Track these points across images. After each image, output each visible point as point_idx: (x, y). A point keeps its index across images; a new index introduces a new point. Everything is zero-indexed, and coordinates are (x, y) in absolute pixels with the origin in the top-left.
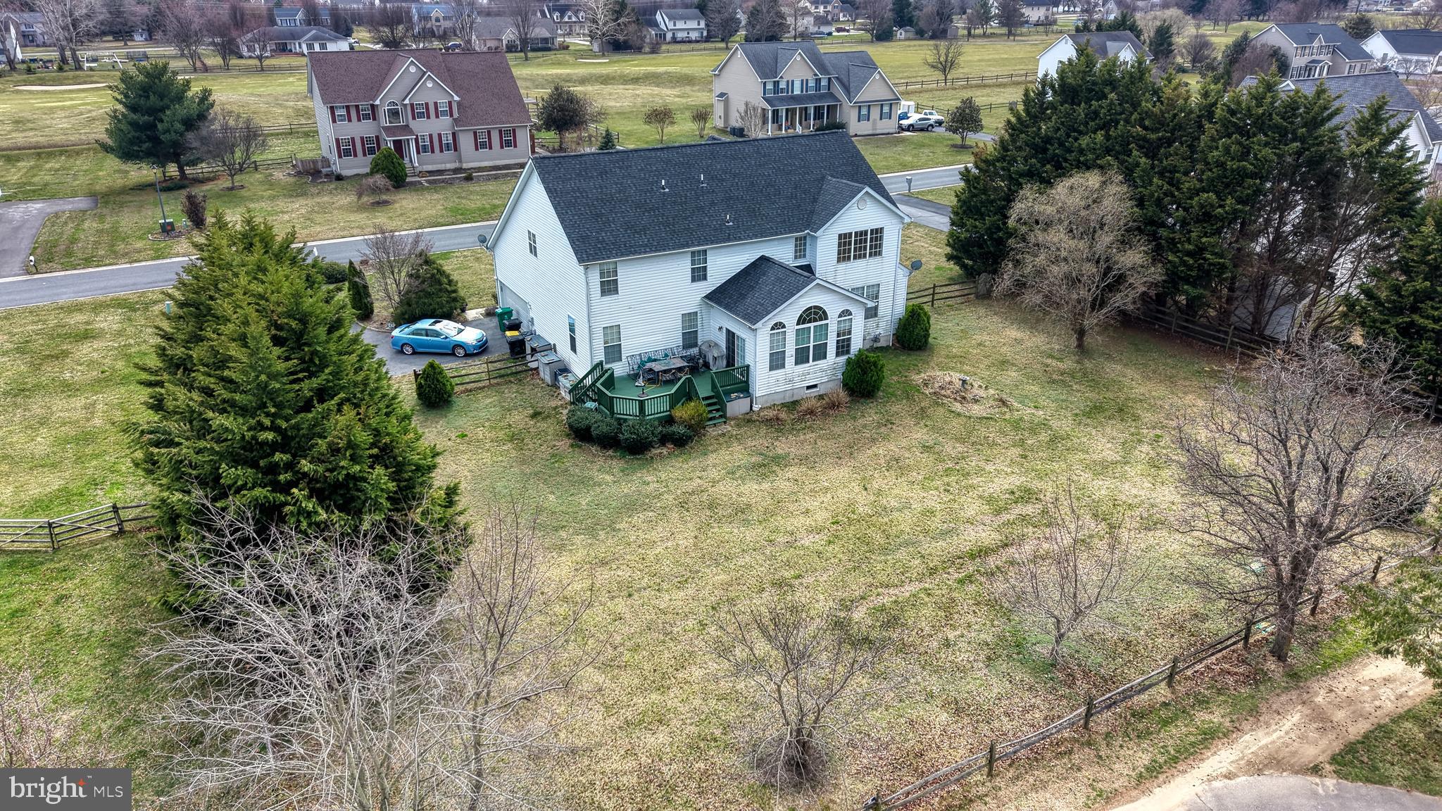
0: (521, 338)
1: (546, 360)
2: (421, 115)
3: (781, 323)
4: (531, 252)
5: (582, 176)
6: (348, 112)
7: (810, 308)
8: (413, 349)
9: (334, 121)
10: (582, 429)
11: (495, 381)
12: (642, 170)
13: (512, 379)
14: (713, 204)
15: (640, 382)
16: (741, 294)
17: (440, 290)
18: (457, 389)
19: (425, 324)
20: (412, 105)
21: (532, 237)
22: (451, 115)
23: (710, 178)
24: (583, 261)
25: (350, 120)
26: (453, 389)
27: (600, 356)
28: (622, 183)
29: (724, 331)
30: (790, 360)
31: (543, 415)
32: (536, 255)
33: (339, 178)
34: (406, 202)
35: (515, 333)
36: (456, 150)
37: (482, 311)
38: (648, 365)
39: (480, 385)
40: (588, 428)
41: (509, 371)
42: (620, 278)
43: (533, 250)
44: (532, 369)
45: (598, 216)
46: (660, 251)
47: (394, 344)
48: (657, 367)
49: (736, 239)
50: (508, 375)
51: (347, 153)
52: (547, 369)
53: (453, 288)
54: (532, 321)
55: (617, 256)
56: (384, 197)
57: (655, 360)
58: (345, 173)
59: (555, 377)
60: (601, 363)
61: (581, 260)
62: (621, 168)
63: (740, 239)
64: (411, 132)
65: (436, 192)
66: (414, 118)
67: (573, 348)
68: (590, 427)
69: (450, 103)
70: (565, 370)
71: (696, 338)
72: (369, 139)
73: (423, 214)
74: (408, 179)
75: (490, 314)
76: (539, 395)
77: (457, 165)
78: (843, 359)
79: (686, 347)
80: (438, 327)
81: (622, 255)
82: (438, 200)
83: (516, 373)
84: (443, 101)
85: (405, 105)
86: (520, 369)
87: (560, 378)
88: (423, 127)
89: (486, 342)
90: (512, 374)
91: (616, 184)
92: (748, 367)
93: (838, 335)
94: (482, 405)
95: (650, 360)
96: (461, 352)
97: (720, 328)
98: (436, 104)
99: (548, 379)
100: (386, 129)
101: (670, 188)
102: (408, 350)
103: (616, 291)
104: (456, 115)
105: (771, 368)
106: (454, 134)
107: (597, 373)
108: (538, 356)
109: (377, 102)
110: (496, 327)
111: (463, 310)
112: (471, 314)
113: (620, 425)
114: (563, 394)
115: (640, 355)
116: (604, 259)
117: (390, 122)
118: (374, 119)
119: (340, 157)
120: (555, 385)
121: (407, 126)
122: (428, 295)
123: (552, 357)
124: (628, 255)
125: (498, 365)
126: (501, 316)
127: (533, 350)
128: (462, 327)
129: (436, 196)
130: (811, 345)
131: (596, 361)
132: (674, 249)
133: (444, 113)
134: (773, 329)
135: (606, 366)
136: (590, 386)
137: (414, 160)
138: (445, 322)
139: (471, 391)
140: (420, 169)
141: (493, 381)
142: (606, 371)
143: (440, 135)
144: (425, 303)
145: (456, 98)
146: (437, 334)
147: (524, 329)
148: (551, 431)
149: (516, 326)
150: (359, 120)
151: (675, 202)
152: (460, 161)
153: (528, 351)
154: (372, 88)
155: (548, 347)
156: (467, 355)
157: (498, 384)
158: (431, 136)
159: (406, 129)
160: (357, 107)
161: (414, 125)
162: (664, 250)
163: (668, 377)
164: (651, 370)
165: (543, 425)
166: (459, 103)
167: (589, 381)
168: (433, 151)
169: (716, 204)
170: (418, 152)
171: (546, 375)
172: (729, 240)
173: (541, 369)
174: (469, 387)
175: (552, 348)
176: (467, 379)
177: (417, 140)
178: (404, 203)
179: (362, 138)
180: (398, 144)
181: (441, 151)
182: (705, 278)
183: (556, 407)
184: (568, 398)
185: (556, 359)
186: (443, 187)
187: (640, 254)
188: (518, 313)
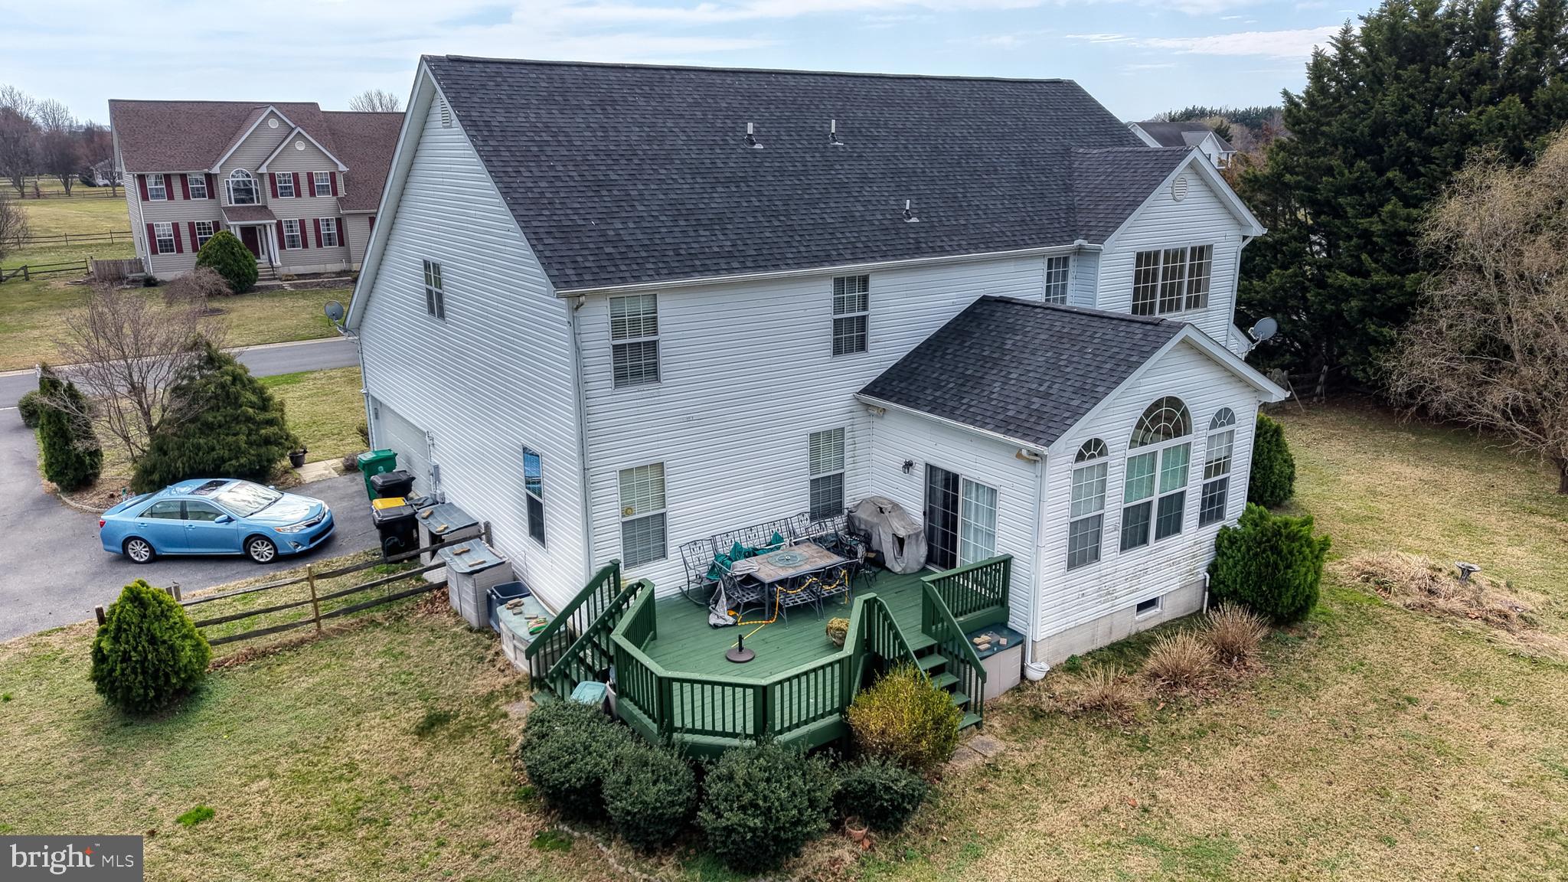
0: (407, 512)
1: (463, 564)
2: (285, 190)
3: (1098, 442)
4: (431, 311)
5: (557, 103)
6: (169, 186)
7: (1157, 404)
8: (152, 550)
9: (145, 197)
10: (573, 790)
11: (334, 623)
12: (697, 104)
13: (379, 616)
14: (864, 179)
15: (722, 614)
16: (967, 379)
17: (236, 419)
18: (217, 654)
19: (183, 491)
20: (272, 176)
21: (432, 271)
22: (335, 193)
23: (848, 131)
24: (568, 284)
25: (171, 197)
26: (203, 660)
27: (612, 549)
28: (653, 125)
29: (919, 472)
30: (1111, 539)
31: (453, 726)
32: (442, 315)
33: (150, 282)
34: (247, 310)
35: (397, 502)
36: (342, 244)
37: (338, 463)
38: (742, 567)
39: (292, 636)
40: (594, 785)
41: (374, 595)
42: (666, 337)
43: (436, 305)
44: (431, 588)
45: (599, 184)
46: (765, 268)
47: (107, 539)
48: (767, 570)
49: (934, 251)
50: (368, 606)
51: (166, 246)
52: (468, 587)
53: (268, 416)
54: (436, 474)
55: (658, 275)
56: (216, 305)
57: (753, 553)
58: (159, 276)
59: (488, 605)
60: (612, 571)
61: (559, 281)
62: (646, 96)
63: (943, 251)
64: (271, 215)
65: (304, 297)
66: (275, 195)
67: (537, 529)
68: (599, 782)
69: (333, 175)
70: (513, 589)
71: (840, 492)
72: (202, 227)
73: (275, 325)
74: (258, 284)
75: (351, 467)
76: (446, 658)
77: (343, 266)
78: (1213, 529)
79: (819, 514)
80: (209, 496)
81: (672, 274)
82: (304, 308)
83: (391, 599)
84: (321, 170)
85: (262, 175)
86: (401, 587)
87: (503, 612)
88: (287, 209)
89: (330, 525)
90: (378, 602)
91: (641, 125)
92: (1006, 562)
93: (1207, 475)
94: (285, 697)
95: (739, 553)
96: (265, 552)
97: (908, 465)
98: (310, 176)
99: (470, 612)
100: (228, 210)
101: (765, 142)
102: (140, 552)
103: (653, 373)
104: (342, 193)
105: (1073, 563)
106: (339, 221)
107: (603, 600)
108: (445, 553)
109: (216, 170)
110: (359, 493)
111: (297, 462)
112: (310, 472)
113: (699, 772)
114: (510, 654)
115: (713, 540)
116: (623, 280)
117: (237, 201)
118: (212, 196)
119: (154, 251)
120: (488, 629)
121: (265, 207)
122: (208, 428)
123: (481, 555)
124: (687, 274)
125: (350, 581)
126: (370, 467)
127: (437, 540)
128: (277, 494)
129: (302, 302)
130: (1155, 499)
131: (601, 562)
132: (799, 265)
133: (323, 190)
134: (1080, 457)
135: (629, 577)
136: (588, 638)
137: (273, 256)
138: (234, 484)
139: (264, 654)
140: (284, 271)
141: (327, 625)
142: (632, 590)
143: (316, 222)
144: (198, 447)
145: (342, 168)
146: (206, 512)
147: (419, 492)
148: (473, 783)
149: (401, 488)
150: (186, 197)
151: (782, 171)
152: (349, 261)
153: (425, 542)
154: (209, 152)
155: (472, 531)
156: (281, 559)
157: (340, 632)
158: (302, 223)
159: (264, 211)
160: (183, 177)
161: (273, 204)
162: (776, 267)
163: (798, 596)
164: (749, 579)
165: (450, 759)
166: (347, 178)
167: (581, 622)
168: (305, 245)
169: (872, 181)
170: (282, 246)
171: (465, 602)
172: (918, 251)
173: (452, 586)
174: (260, 643)
175: (483, 533)
176: (263, 622)
177: (279, 225)
178: (247, 311)
179: (191, 225)
180: (249, 233)
181: (319, 245)
182: (862, 346)
183: (490, 698)
184: (523, 665)
185: (491, 560)
186: (317, 292)
187: (717, 272)
188: (409, 461)
